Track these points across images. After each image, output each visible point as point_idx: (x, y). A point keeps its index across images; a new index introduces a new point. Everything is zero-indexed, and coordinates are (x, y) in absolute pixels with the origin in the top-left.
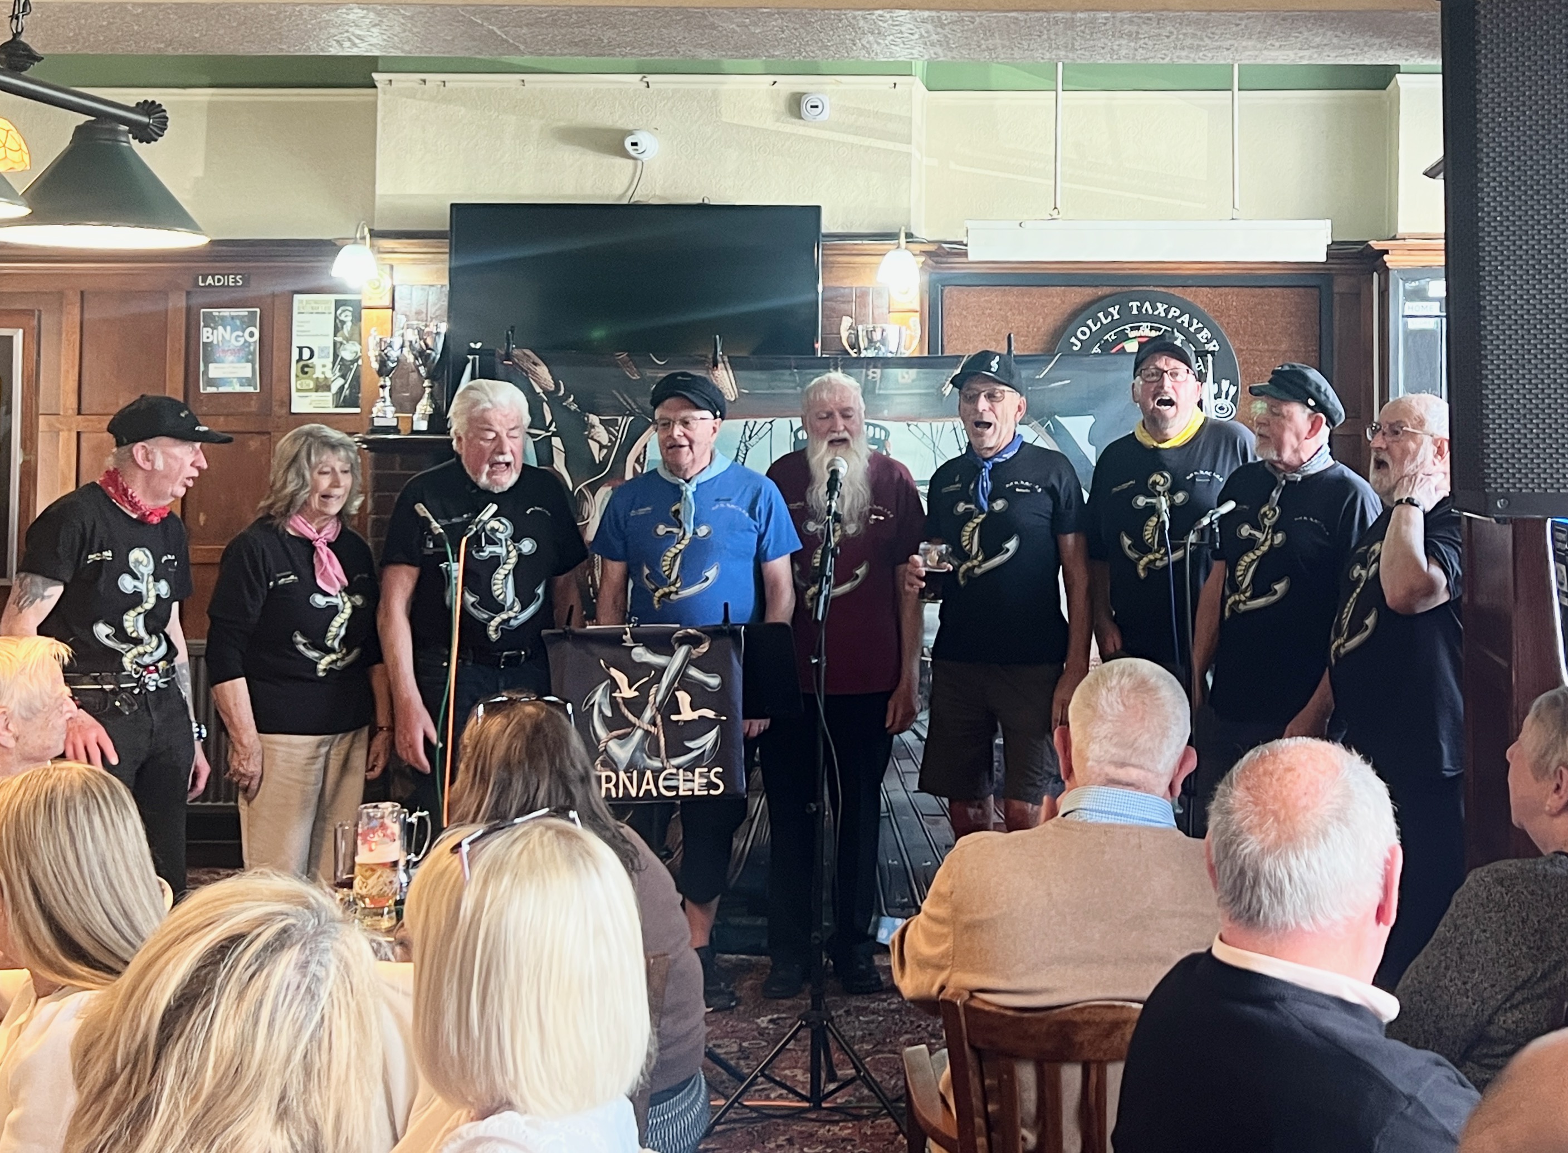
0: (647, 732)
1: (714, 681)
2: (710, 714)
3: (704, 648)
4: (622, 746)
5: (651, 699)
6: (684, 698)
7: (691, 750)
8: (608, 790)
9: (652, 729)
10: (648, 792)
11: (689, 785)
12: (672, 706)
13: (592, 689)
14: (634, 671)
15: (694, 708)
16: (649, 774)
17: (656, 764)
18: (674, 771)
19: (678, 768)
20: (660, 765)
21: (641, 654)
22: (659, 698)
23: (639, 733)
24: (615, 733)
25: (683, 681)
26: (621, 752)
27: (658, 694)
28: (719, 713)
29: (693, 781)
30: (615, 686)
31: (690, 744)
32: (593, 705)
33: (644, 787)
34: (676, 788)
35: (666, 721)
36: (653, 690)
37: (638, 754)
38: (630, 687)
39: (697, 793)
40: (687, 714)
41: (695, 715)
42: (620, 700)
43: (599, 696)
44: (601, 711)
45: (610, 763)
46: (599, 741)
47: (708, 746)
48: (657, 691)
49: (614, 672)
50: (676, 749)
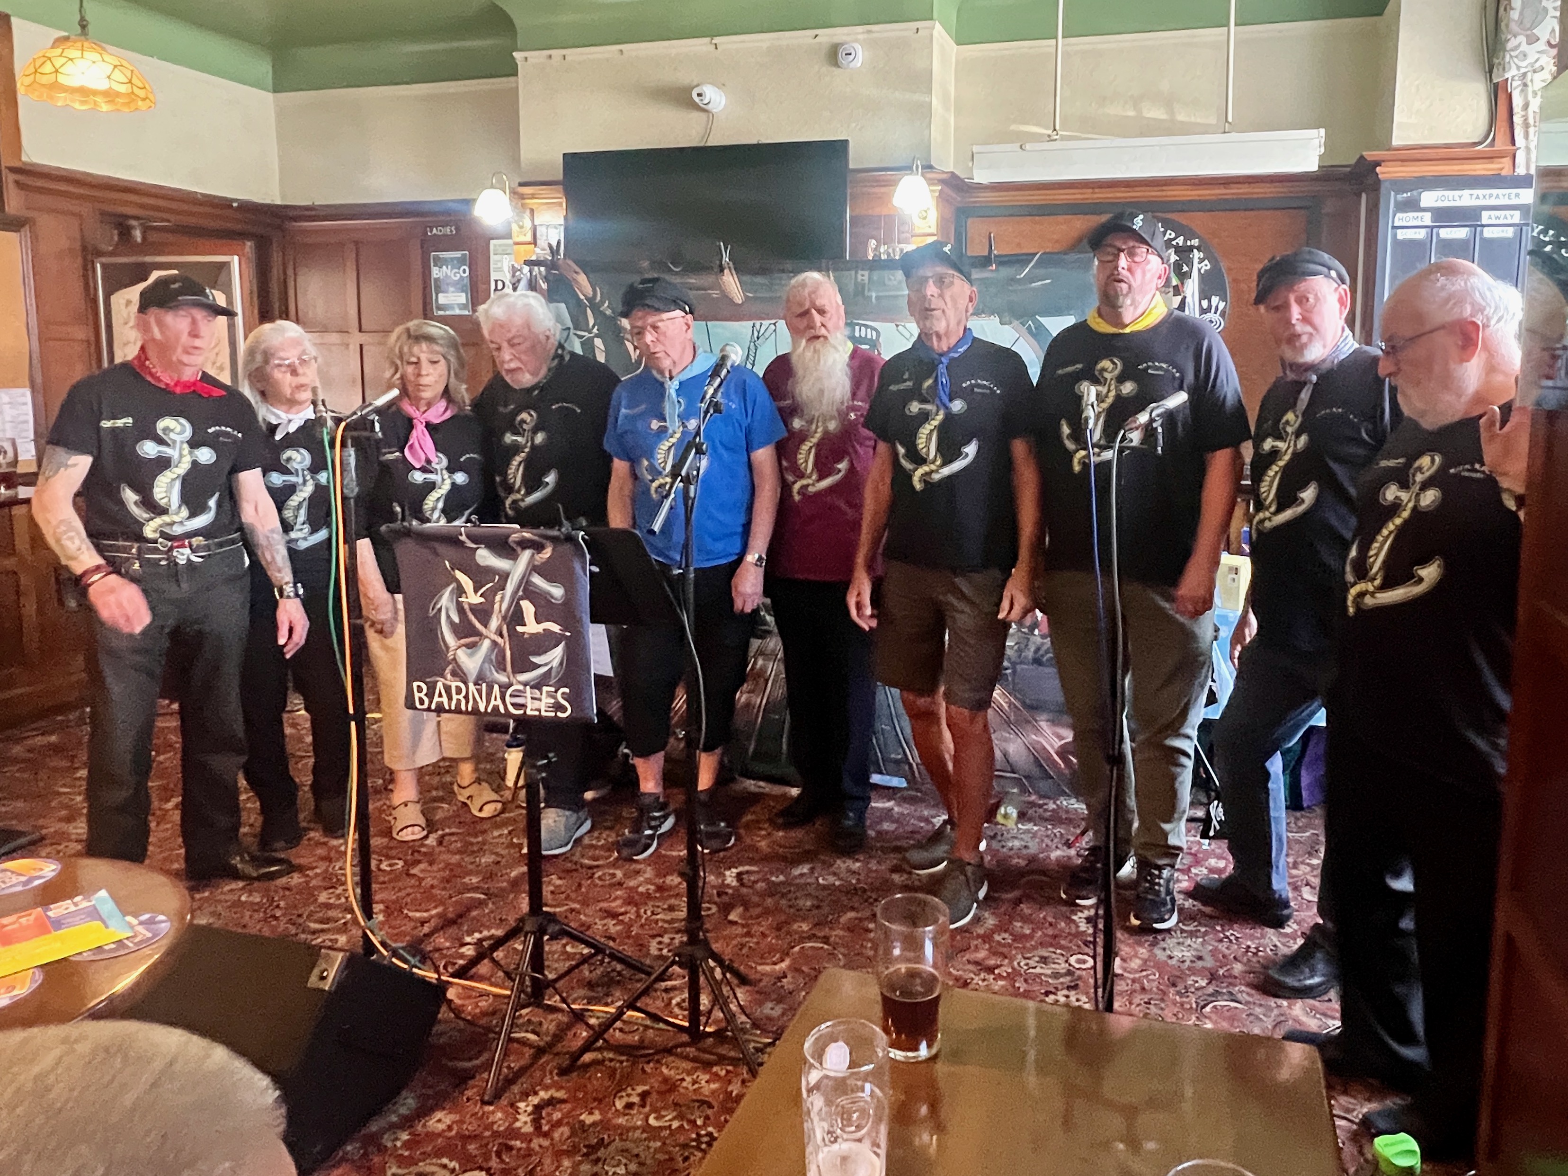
0: (494, 643)
1: (557, 592)
2: (556, 628)
3: (547, 553)
4: (471, 655)
5: (497, 606)
6: (528, 608)
7: (537, 666)
8: (459, 701)
9: (499, 640)
10: (496, 708)
11: (536, 704)
12: (516, 617)
13: (436, 592)
14: (479, 575)
15: (538, 622)
16: (496, 687)
17: (503, 678)
18: (521, 687)
19: (525, 684)
20: (506, 680)
21: (485, 557)
22: (505, 606)
23: (486, 643)
24: (463, 641)
25: (528, 591)
26: (471, 662)
27: (502, 603)
28: (566, 629)
29: (540, 700)
30: (460, 591)
31: (535, 660)
32: (440, 610)
33: (493, 703)
34: (523, 706)
35: (512, 633)
36: (498, 598)
37: (486, 665)
38: (476, 592)
39: (544, 714)
40: (531, 627)
41: (539, 628)
42: (466, 607)
43: (445, 600)
44: (448, 617)
45: (459, 674)
46: (447, 648)
47: (555, 663)
48: (502, 599)
49: (459, 575)
50: (522, 664)
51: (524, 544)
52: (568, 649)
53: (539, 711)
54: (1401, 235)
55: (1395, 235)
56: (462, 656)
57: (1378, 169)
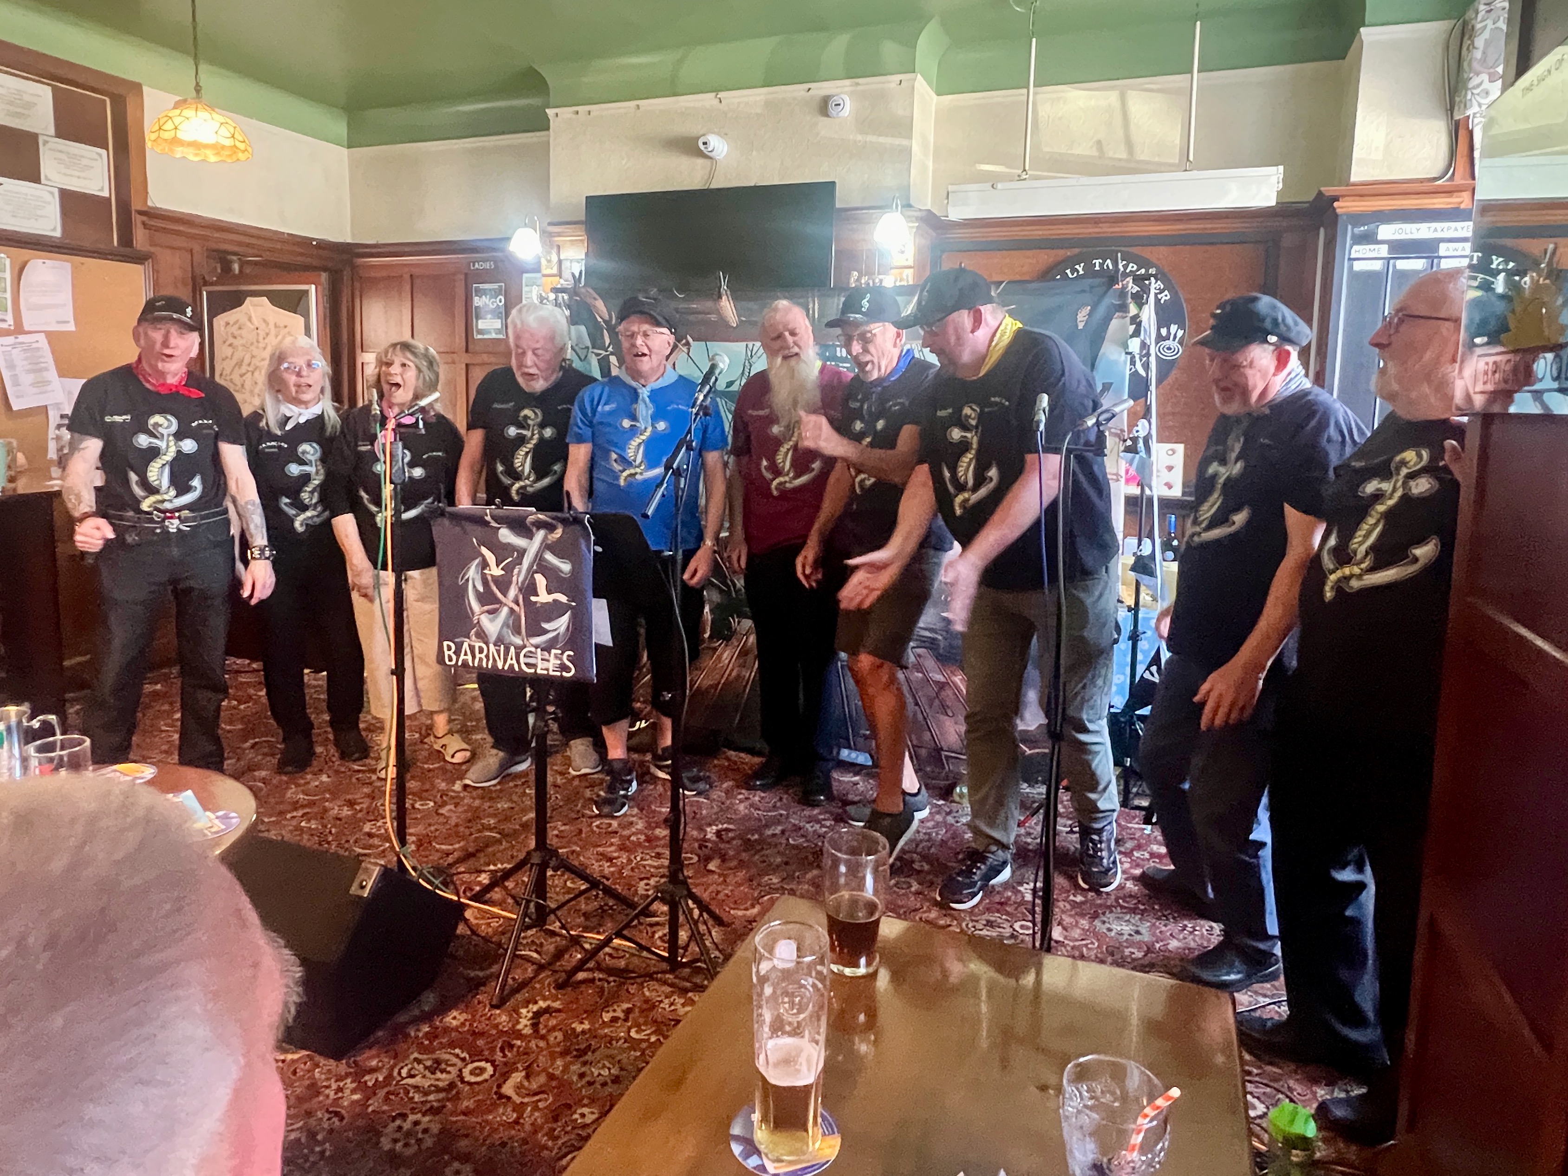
0: (512, 610)
1: (566, 567)
2: (563, 599)
3: (558, 533)
4: (492, 620)
5: (515, 578)
6: (541, 581)
7: (546, 632)
8: (481, 659)
9: (516, 608)
10: (512, 666)
11: (546, 665)
12: (530, 589)
13: (464, 565)
14: (502, 551)
15: (549, 592)
16: (512, 649)
17: (518, 641)
18: (533, 649)
19: (537, 647)
20: (521, 643)
21: (506, 535)
22: (521, 579)
23: (505, 611)
24: (486, 608)
25: (541, 566)
26: (492, 626)
27: (520, 575)
28: (572, 599)
29: (548, 661)
30: (485, 564)
31: (546, 626)
32: (468, 580)
33: (509, 662)
34: (534, 666)
35: (526, 600)
36: (516, 571)
37: (505, 629)
38: (498, 566)
39: (551, 673)
40: (543, 597)
41: (549, 598)
42: (489, 578)
43: (472, 572)
44: (474, 586)
45: (482, 635)
46: (473, 613)
47: (562, 629)
48: (520, 572)
49: (484, 550)
50: (535, 630)
51: (540, 525)
52: (574, 618)
53: (547, 670)
54: (1358, 266)
55: (1351, 267)
56: (485, 620)
57: (1336, 204)
